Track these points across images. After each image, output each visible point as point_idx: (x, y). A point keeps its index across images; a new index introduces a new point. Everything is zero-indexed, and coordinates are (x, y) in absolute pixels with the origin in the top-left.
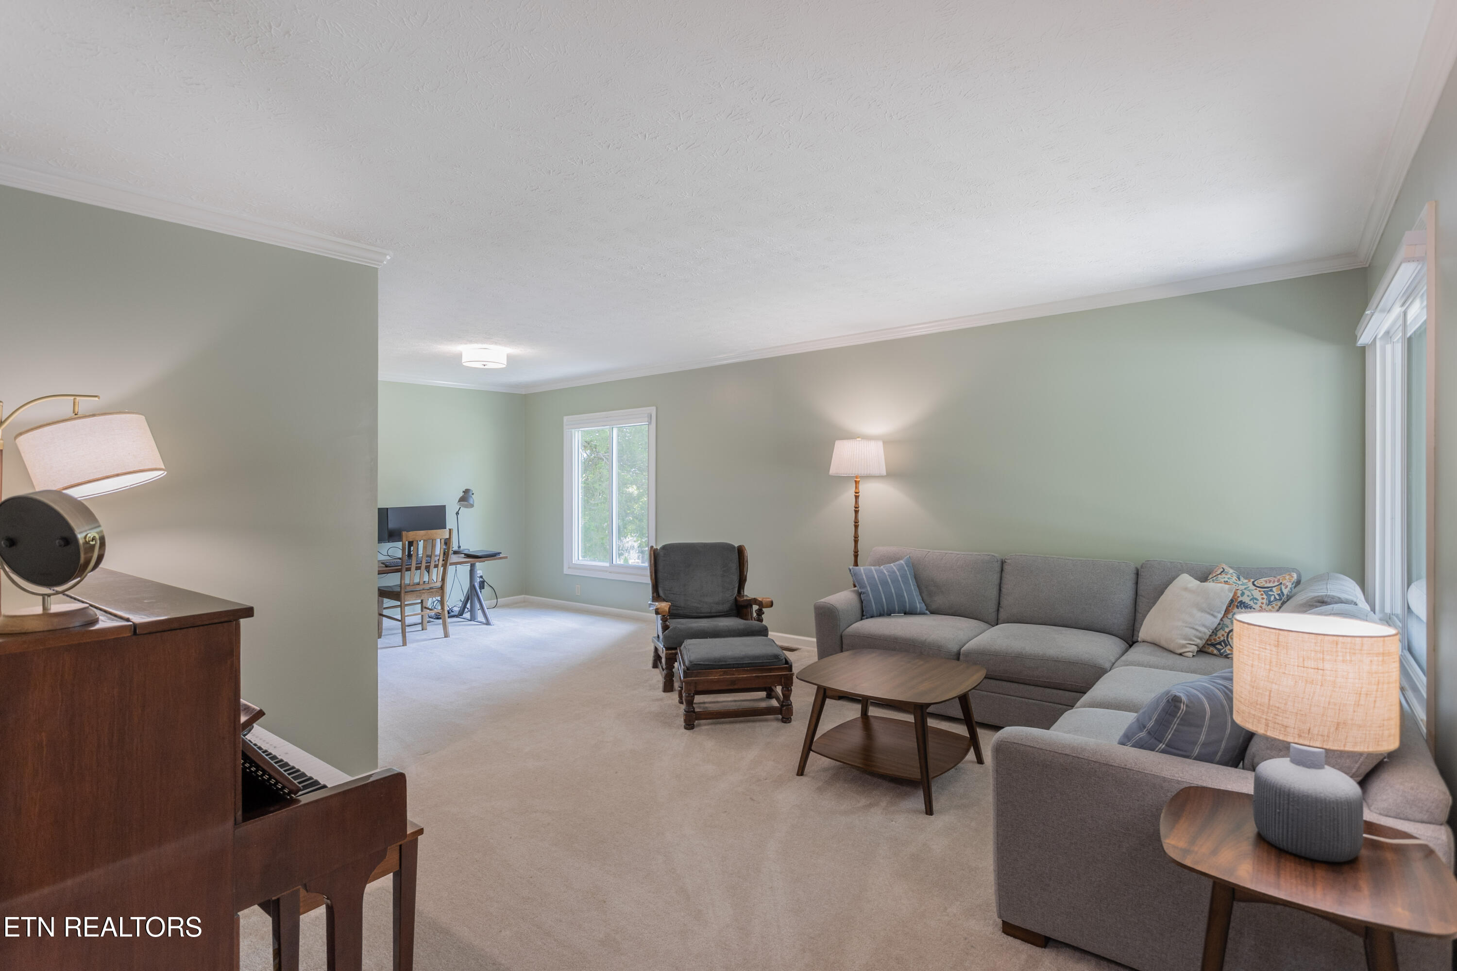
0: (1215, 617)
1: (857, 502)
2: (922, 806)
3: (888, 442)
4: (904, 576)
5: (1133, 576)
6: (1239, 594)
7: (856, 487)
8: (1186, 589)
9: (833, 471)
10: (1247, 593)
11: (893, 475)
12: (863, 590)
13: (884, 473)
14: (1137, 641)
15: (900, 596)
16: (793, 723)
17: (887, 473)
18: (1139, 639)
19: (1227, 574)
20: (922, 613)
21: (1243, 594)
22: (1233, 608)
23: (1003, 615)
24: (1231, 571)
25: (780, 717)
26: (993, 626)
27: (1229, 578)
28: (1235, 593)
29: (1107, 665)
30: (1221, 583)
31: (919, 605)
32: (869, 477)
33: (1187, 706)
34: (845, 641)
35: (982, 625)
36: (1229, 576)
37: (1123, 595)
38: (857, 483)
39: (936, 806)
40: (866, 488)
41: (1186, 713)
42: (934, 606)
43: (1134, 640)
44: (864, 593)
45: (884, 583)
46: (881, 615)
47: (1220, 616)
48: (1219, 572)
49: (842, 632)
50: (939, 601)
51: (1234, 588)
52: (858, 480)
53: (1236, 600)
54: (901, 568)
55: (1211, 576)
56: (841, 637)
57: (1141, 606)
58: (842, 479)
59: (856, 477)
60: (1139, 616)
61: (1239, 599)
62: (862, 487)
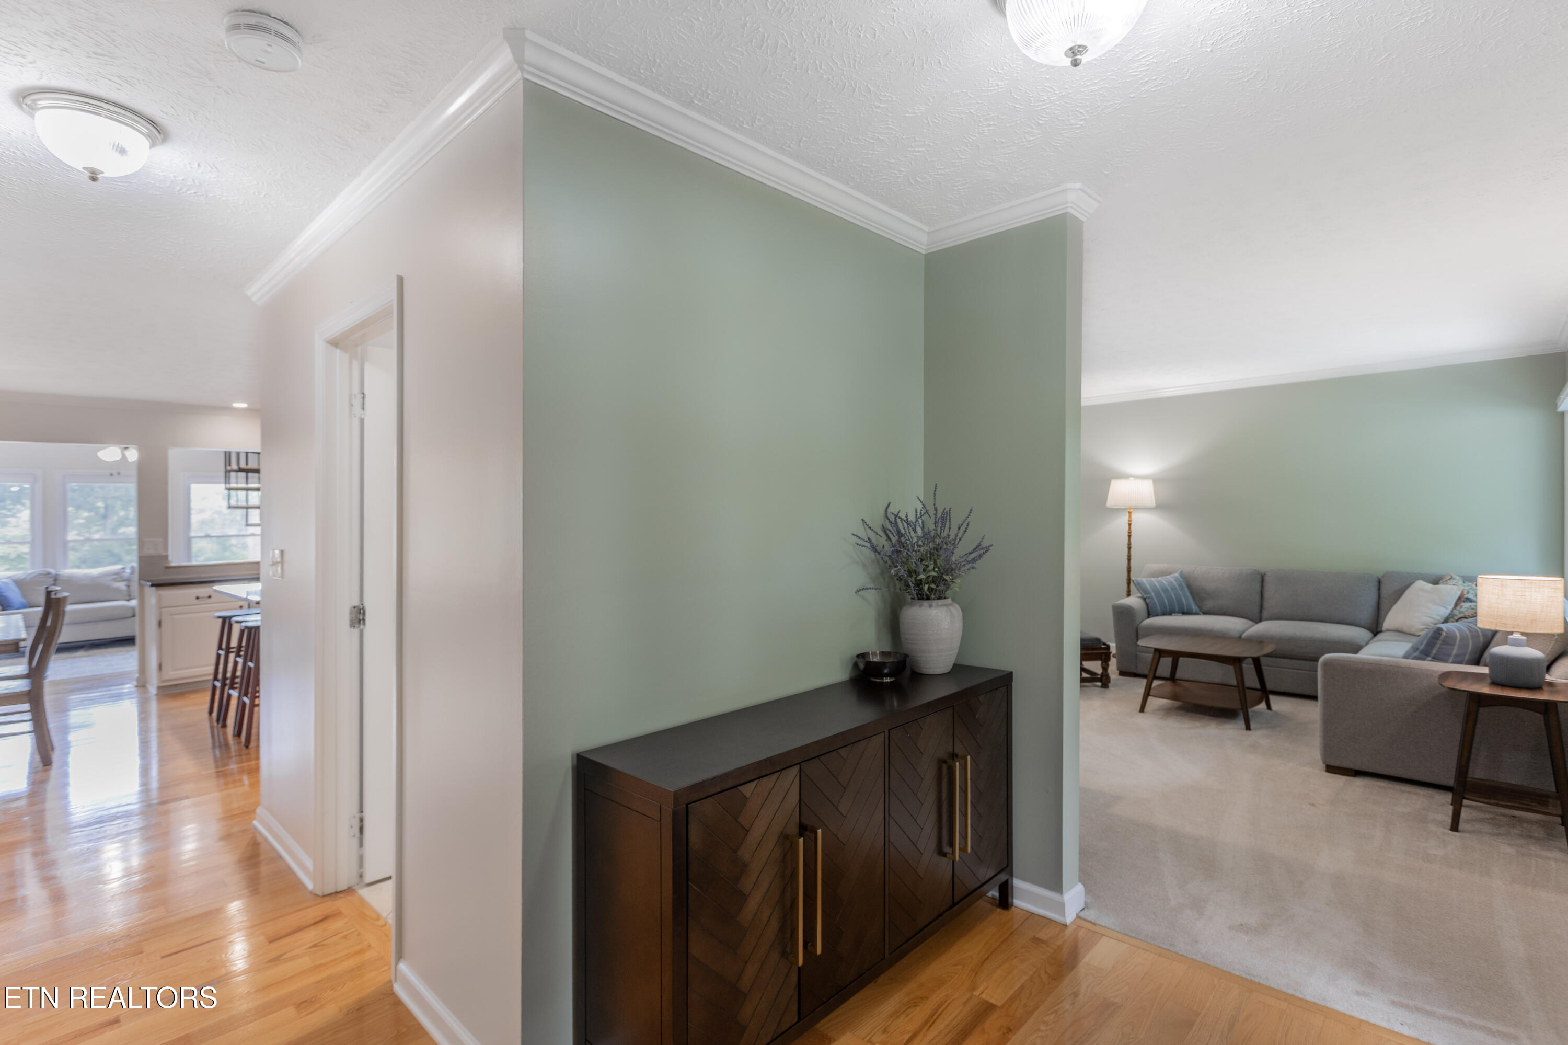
0: (1446, 608)
1: (1130, 528)
2: (1244, 726)
3: (1157, 480)
4: (1180, 585)
5: (1376, 584)
6: (1465, 592)
7: (1130, 517)
8: (1423, 590)
9: (1110, 503)
10: (1471, 591)
11: (1161, 507)
12: (1148, 596)
13: (1154, 505)
14: (1381, 631)
15: (1179, 600)
16: (1110, 688)
17: (1156, 503)
18: (1383, 629)
19: (1454, 579)
20: (1196, 614)
21: (1468, 593)
22: (1461, 603)
23: (1265, 614)
24: (1458, 578)
25: (1099, 684)
26: (1257, 623)
27: (1456, 582)
28: (1462, 592)
29: (1363, 643)
30: (1450, 585)
31: (1194, 608)
32: (1137, 509)
33: (1446, 633)
34: (1140, 632)
35: (1250, 623)
36: (1456, 581)
37: (1369, 599)
38: (1130, 513)
39: (1252, 725)
40: (1136, 517)
41: (1446, 637)
42: (1205, 609)
43: (1379, 630)
44: (1149, 598)
45: (1165, 590)
46: (1164, 614)
47: (1451, 608)
48: (1448, 578)
49: (1139, 624)
50: (1209, 604)
51: (1462, 588)
52: (1131, 510)
53: (1463, 596)
54: (1176, 579)
55: (1441, 581)
56: (1137, 629)
57: (1384, 605)
58: (1116, 511)
59: (1130, 509)
60: (1382, 613)
61: (1466, 596)
62: (1133, 516)
